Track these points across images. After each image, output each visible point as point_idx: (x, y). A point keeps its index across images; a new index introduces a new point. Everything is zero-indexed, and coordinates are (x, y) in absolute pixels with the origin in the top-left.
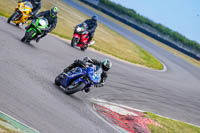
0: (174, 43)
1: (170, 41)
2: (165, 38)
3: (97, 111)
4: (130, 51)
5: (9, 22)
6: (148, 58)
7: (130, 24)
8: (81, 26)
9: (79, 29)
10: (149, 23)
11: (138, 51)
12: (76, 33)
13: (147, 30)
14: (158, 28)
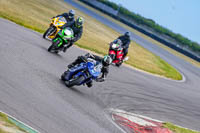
0: (193, 53)
1: (189, 51)
2: (184, 49)
3: (116, 121)
4: (148, 61)
5: (44, 37)
6: (167, 68)
7: (148, 34)
8: (116, 43)
9: (114, 46)
10: (168, 34)
11: (157, 61)
12: (111, 49)
13: (166, 40)
14: (177, 38)
